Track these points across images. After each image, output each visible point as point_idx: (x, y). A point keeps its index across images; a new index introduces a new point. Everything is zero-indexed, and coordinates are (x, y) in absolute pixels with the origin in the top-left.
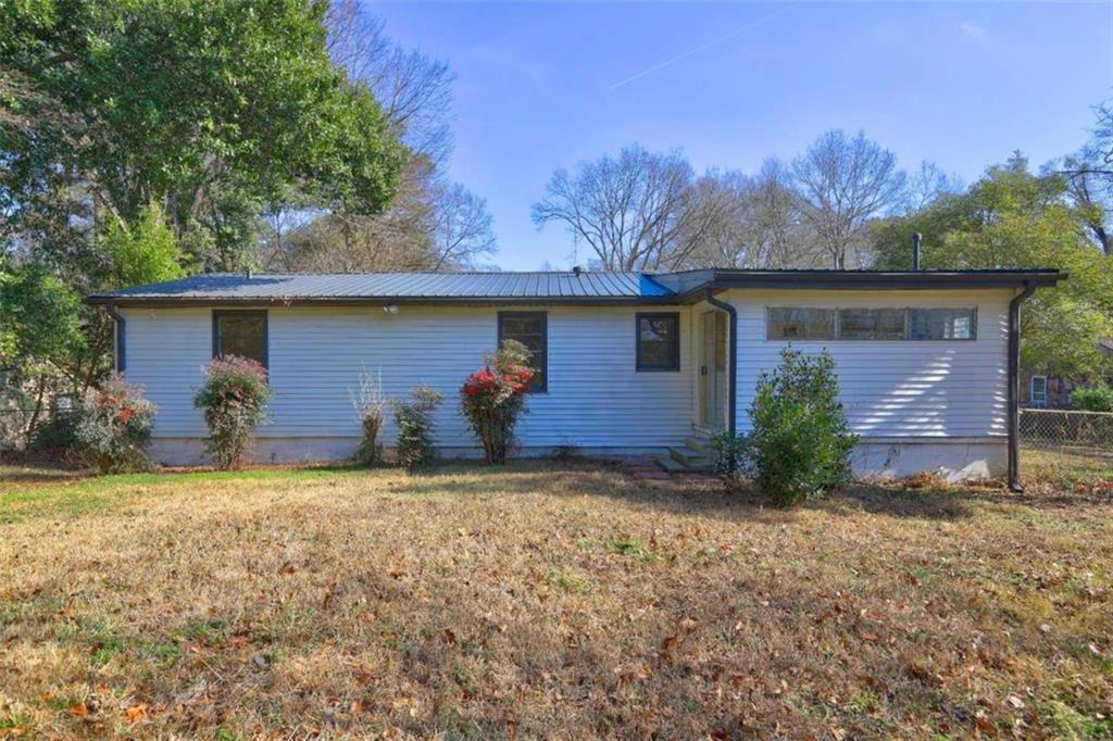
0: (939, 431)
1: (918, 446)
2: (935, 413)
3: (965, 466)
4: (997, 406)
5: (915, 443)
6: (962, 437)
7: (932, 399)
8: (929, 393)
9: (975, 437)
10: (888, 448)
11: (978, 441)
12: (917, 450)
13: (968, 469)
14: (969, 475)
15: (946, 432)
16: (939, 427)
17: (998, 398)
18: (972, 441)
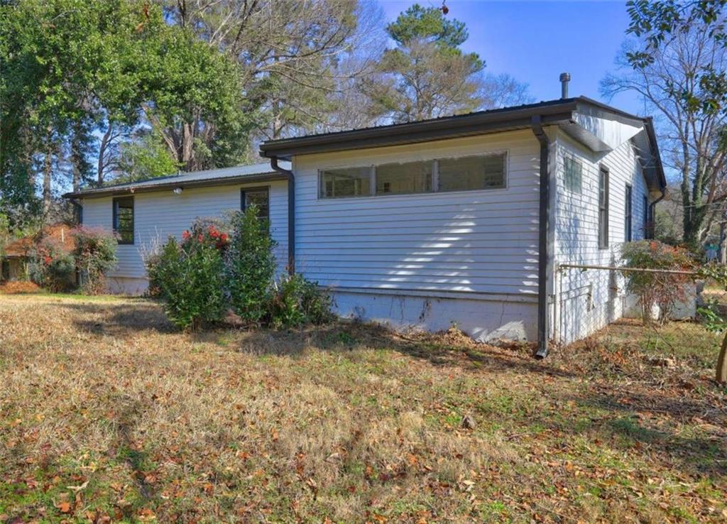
0: (464, 286)
1: (452, 301)
2: (465, 267)
3: (500, 325)
4: (529, 260)
5: (447, 297)
6: (494, 294)
7: (459, 252)
8: (456, 246)
9: (508, 294)
10: (423, 301)
11: (511, 298)
12: (450, 306)
13: (503, 329)
14: (504, 337)
15: (471, 288)
16: (466, 282)
17: (531, 252)
18: (504, 298)
